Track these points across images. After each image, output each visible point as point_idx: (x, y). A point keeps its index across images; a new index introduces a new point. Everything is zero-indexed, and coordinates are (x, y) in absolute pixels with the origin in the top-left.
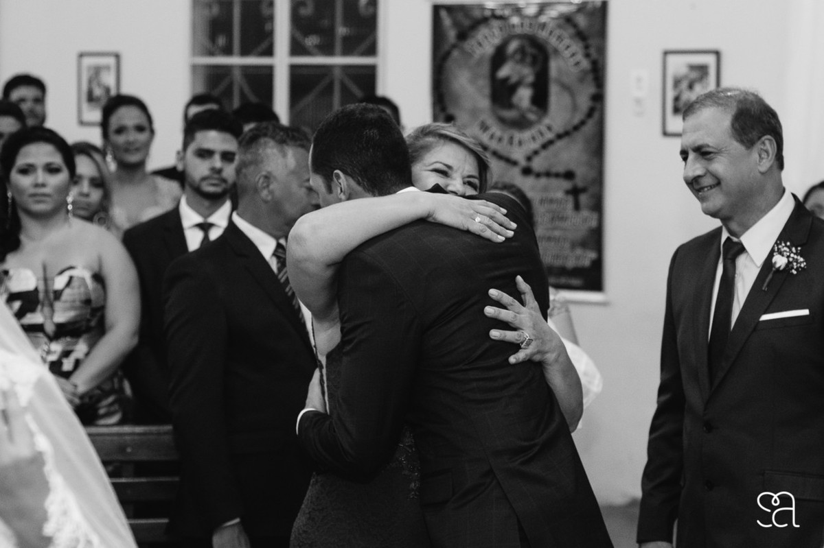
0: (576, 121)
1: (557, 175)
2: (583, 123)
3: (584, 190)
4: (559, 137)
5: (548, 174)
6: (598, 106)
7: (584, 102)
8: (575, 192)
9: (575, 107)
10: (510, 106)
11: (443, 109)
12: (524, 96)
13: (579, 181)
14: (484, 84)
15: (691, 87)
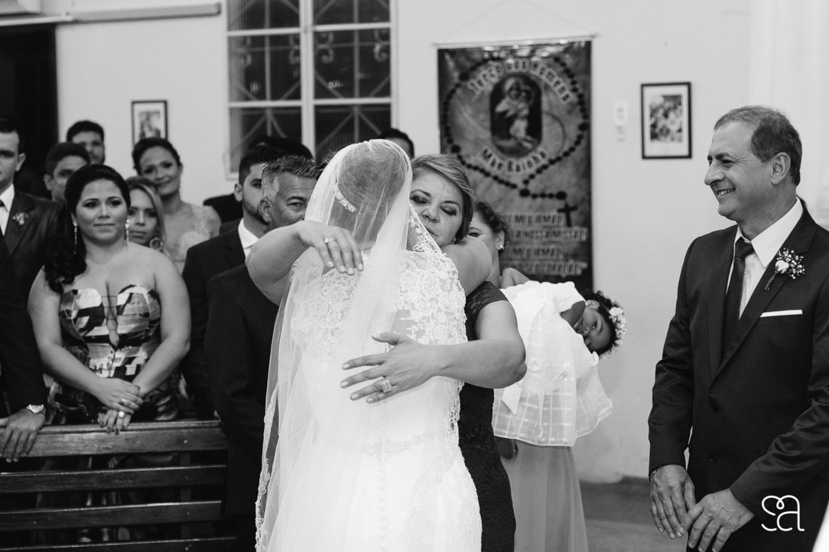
0: (566, 148)
1: (551, 196)
2: (572, 149)
3: (575, 208)
4: (552, 162)
5: (543, 195)
6: (585, 134)
7: (573, 131)
8: (567, 210)
9: (565, 136)
10: (509, 137)
11: (450, 141)
12: (520, 127)
13: (570, 201)
14: (485, 117)
15: (666, 115)
